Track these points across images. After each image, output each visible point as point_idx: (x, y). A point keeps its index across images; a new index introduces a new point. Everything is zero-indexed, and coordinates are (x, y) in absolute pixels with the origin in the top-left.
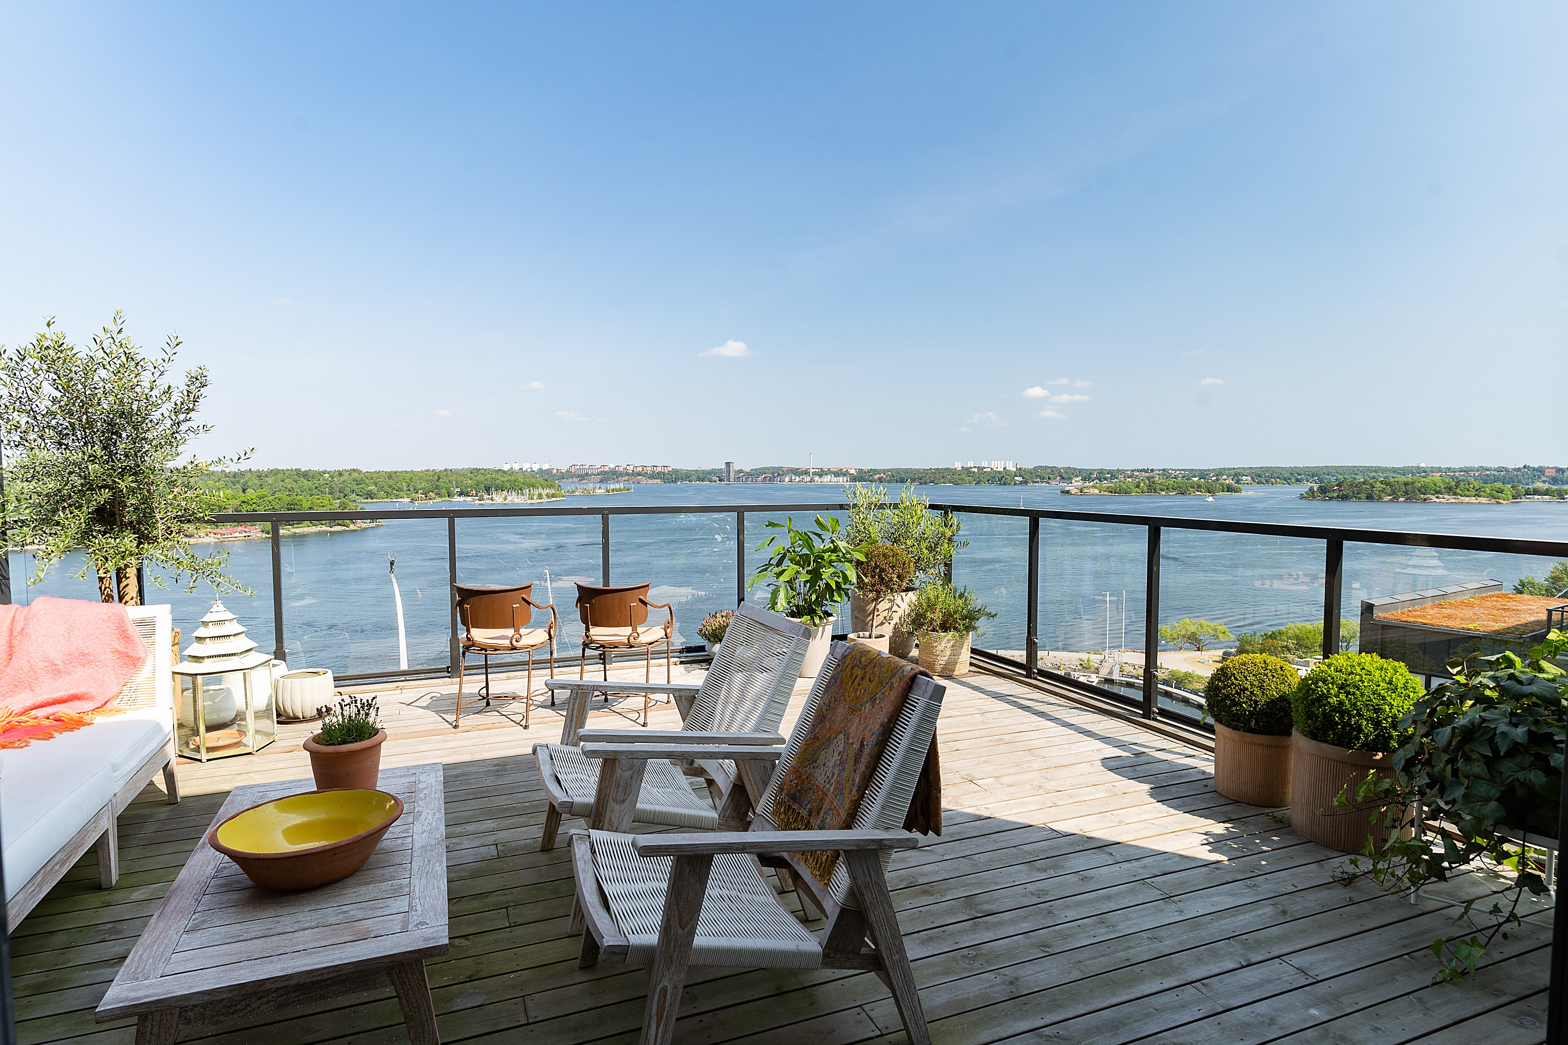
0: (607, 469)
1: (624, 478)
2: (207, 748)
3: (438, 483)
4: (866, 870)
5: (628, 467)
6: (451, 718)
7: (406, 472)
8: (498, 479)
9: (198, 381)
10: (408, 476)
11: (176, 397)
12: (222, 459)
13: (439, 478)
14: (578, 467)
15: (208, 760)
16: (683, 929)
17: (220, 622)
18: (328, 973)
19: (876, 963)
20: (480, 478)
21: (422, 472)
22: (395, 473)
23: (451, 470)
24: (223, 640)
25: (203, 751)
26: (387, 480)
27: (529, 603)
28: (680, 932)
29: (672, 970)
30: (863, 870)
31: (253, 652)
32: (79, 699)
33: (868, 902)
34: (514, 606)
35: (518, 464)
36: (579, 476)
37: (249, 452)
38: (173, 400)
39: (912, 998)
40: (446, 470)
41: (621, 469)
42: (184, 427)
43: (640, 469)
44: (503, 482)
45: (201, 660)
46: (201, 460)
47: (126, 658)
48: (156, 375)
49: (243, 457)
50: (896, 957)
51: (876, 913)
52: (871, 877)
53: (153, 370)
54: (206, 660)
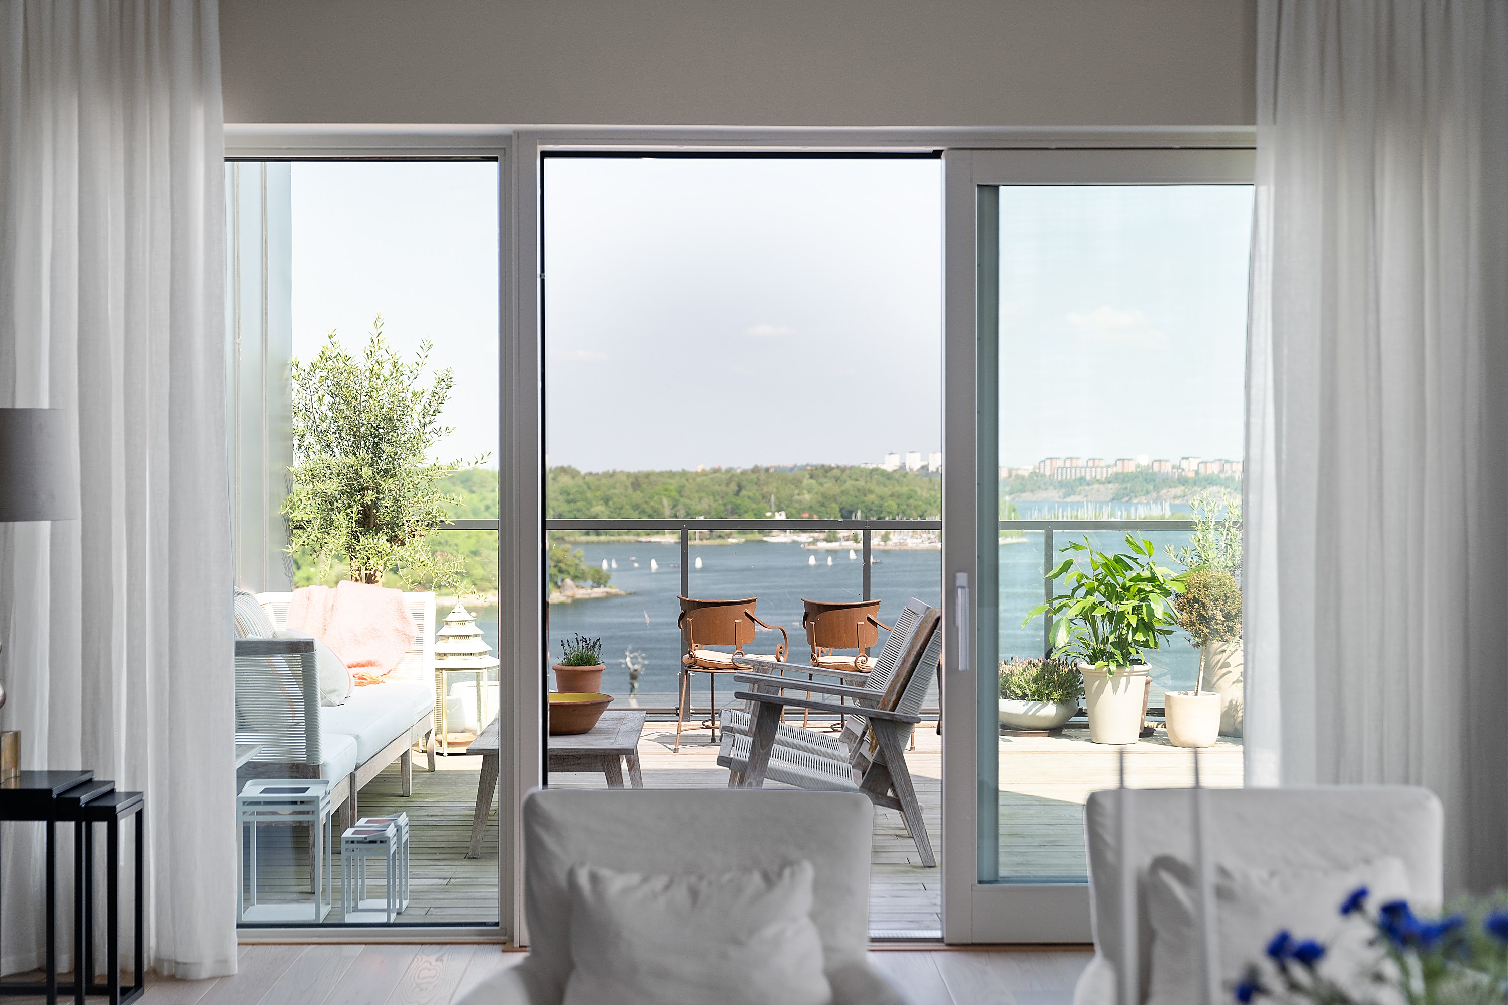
0: (1130, 468)
1: (1174, 492)
2: (448, 743)
3: (738, 501)
4: (886, 735)
5: (1184, 465)
6: (673, 747)
7: (671, 475)
8: (871, 492)
9: (446, 382)
10: (673, 484)
11: (425, 400)
12: (460, 460)
13: (740, 488)
14: (1060, 463)
15: (449, 755)
16: (763, 750)
17: (461, 622)
18: (572, 752)
19: (896, 804)
20: (829, 486)
21: (704, 474)
22: (648, 475)
23: (767, 470)
24: (463, 639)
25: (445, 744)
26: (630, 491)
27: (753, 619)
28: (761, 751)
29: (756, 773)
30: (884, 735)
31: (487, 656)
32: (372, 666)
33: (887, 757)
34: (736, 621)
35: (918, 456)
36: (1061, 485)
37: (485, 456)
38: (422, 403)
39: (921, 830)
40: (756, 470)
41: (1167, 468)
42: (428, 429)
43: (1214, 469)
44: (881, 498)
45: (445, 658)
46: (444, 462)
47: (403, 636)
48: (411, 379)
49: (480, 461)
50: (909, 799)
51: (894, 766)
52: (889, 740)
53: (409, 374)
54: (450, 657)
